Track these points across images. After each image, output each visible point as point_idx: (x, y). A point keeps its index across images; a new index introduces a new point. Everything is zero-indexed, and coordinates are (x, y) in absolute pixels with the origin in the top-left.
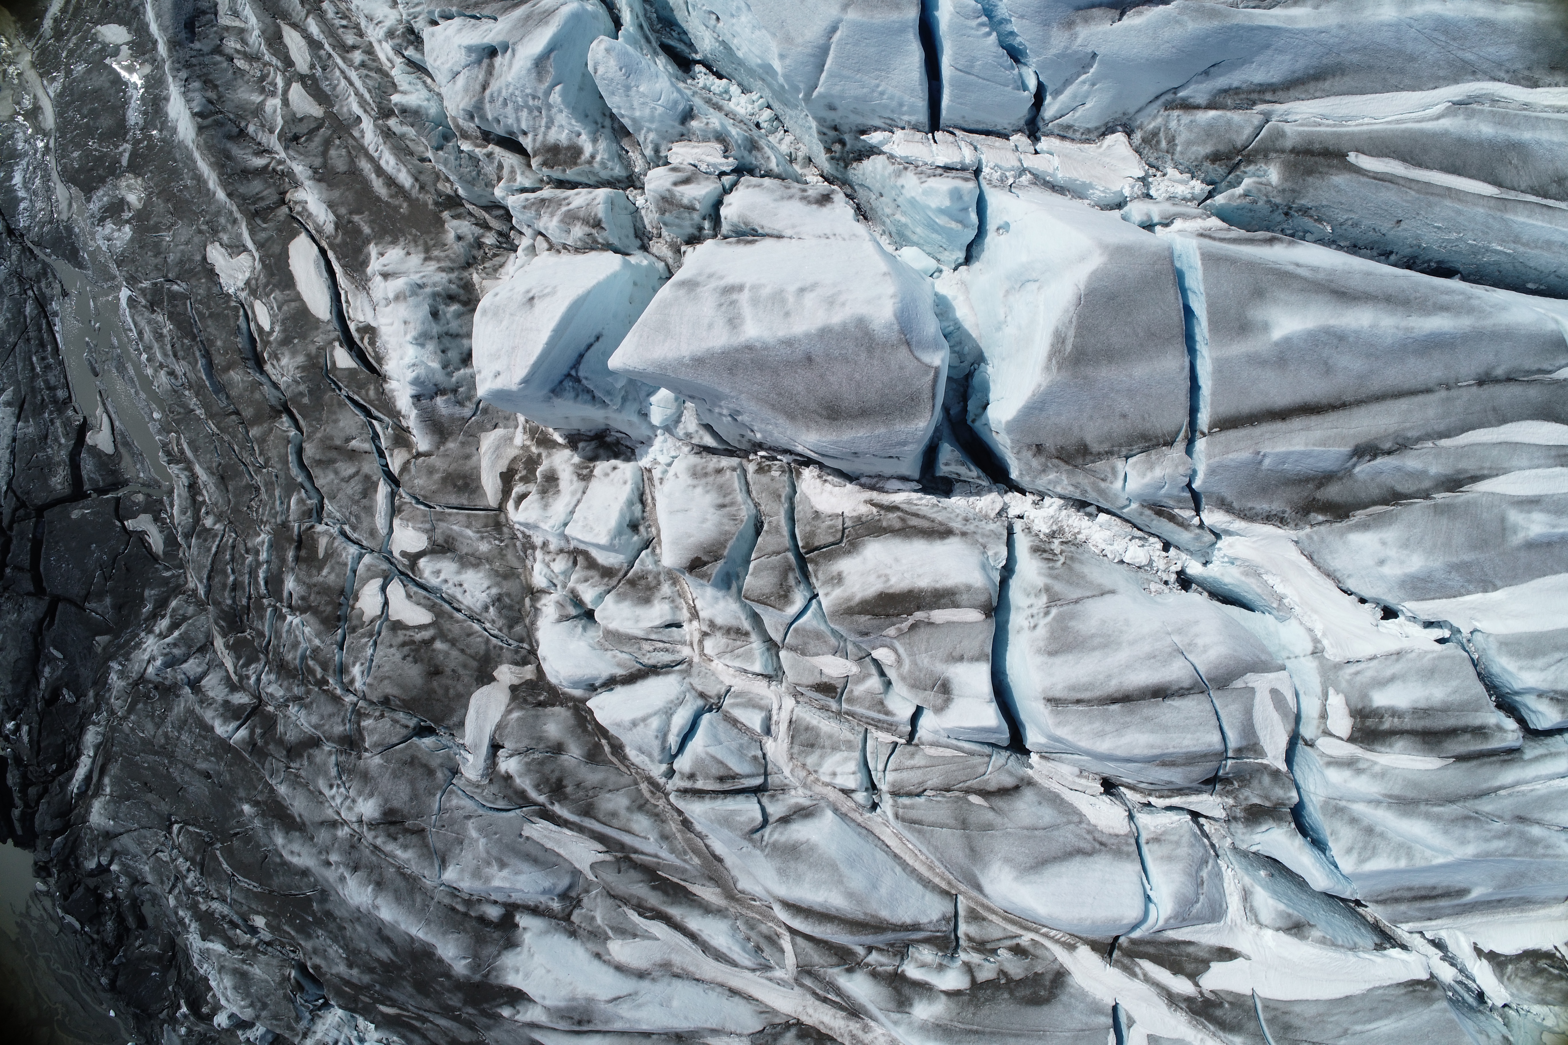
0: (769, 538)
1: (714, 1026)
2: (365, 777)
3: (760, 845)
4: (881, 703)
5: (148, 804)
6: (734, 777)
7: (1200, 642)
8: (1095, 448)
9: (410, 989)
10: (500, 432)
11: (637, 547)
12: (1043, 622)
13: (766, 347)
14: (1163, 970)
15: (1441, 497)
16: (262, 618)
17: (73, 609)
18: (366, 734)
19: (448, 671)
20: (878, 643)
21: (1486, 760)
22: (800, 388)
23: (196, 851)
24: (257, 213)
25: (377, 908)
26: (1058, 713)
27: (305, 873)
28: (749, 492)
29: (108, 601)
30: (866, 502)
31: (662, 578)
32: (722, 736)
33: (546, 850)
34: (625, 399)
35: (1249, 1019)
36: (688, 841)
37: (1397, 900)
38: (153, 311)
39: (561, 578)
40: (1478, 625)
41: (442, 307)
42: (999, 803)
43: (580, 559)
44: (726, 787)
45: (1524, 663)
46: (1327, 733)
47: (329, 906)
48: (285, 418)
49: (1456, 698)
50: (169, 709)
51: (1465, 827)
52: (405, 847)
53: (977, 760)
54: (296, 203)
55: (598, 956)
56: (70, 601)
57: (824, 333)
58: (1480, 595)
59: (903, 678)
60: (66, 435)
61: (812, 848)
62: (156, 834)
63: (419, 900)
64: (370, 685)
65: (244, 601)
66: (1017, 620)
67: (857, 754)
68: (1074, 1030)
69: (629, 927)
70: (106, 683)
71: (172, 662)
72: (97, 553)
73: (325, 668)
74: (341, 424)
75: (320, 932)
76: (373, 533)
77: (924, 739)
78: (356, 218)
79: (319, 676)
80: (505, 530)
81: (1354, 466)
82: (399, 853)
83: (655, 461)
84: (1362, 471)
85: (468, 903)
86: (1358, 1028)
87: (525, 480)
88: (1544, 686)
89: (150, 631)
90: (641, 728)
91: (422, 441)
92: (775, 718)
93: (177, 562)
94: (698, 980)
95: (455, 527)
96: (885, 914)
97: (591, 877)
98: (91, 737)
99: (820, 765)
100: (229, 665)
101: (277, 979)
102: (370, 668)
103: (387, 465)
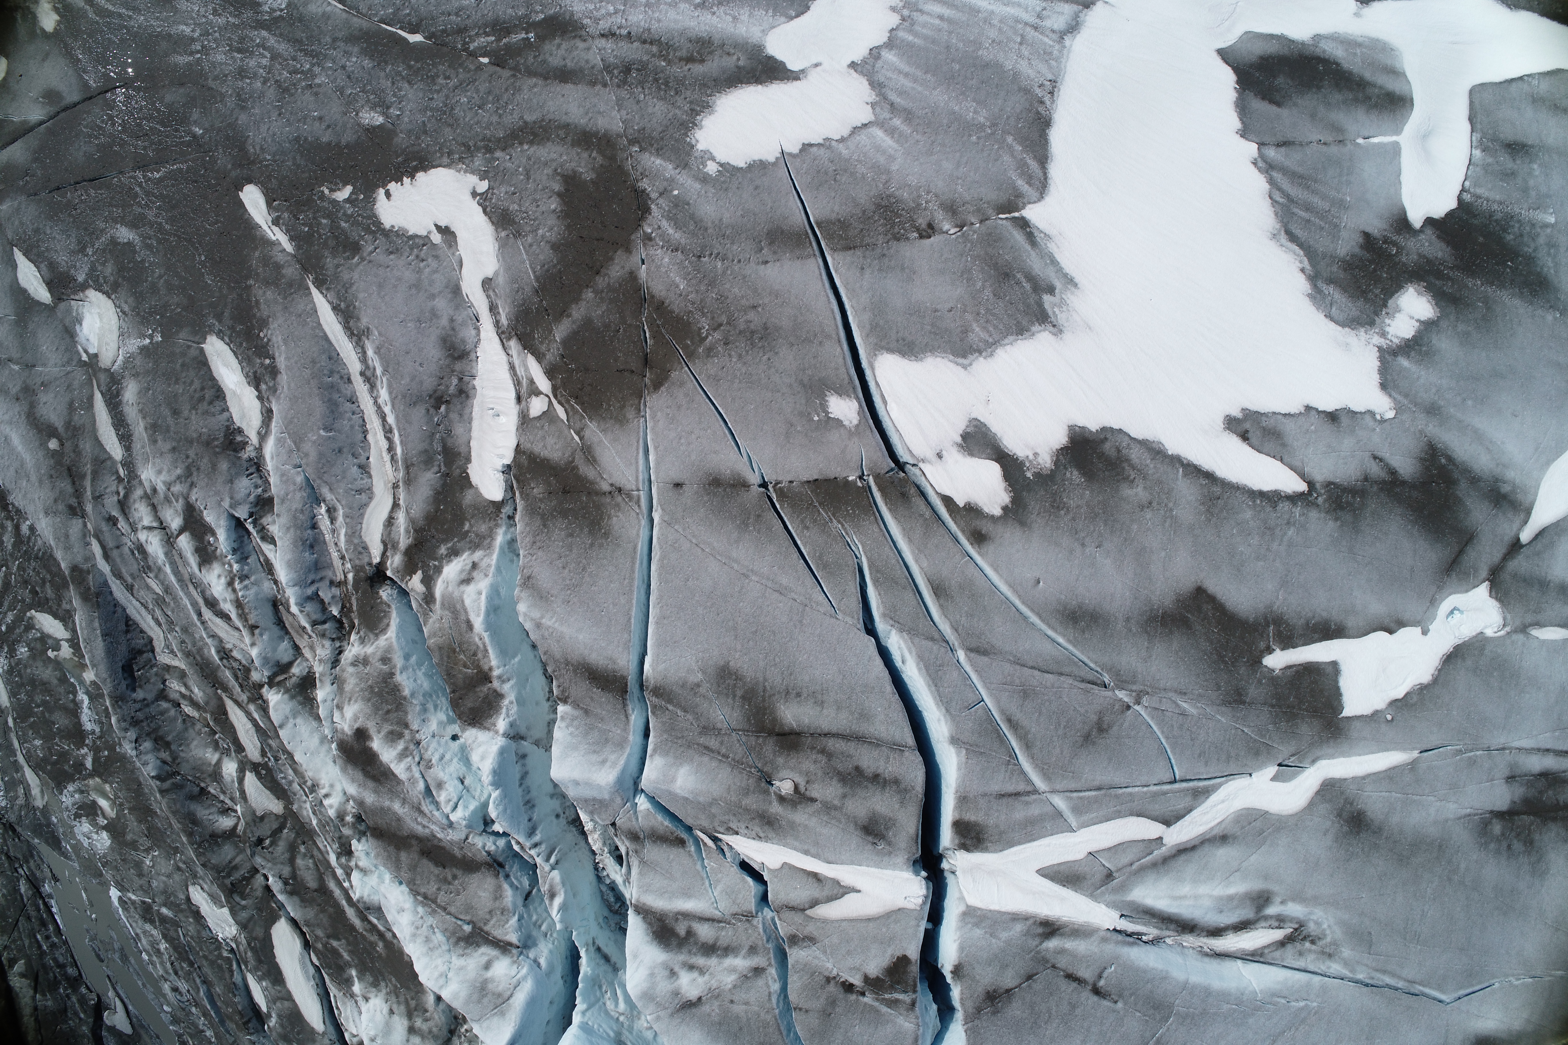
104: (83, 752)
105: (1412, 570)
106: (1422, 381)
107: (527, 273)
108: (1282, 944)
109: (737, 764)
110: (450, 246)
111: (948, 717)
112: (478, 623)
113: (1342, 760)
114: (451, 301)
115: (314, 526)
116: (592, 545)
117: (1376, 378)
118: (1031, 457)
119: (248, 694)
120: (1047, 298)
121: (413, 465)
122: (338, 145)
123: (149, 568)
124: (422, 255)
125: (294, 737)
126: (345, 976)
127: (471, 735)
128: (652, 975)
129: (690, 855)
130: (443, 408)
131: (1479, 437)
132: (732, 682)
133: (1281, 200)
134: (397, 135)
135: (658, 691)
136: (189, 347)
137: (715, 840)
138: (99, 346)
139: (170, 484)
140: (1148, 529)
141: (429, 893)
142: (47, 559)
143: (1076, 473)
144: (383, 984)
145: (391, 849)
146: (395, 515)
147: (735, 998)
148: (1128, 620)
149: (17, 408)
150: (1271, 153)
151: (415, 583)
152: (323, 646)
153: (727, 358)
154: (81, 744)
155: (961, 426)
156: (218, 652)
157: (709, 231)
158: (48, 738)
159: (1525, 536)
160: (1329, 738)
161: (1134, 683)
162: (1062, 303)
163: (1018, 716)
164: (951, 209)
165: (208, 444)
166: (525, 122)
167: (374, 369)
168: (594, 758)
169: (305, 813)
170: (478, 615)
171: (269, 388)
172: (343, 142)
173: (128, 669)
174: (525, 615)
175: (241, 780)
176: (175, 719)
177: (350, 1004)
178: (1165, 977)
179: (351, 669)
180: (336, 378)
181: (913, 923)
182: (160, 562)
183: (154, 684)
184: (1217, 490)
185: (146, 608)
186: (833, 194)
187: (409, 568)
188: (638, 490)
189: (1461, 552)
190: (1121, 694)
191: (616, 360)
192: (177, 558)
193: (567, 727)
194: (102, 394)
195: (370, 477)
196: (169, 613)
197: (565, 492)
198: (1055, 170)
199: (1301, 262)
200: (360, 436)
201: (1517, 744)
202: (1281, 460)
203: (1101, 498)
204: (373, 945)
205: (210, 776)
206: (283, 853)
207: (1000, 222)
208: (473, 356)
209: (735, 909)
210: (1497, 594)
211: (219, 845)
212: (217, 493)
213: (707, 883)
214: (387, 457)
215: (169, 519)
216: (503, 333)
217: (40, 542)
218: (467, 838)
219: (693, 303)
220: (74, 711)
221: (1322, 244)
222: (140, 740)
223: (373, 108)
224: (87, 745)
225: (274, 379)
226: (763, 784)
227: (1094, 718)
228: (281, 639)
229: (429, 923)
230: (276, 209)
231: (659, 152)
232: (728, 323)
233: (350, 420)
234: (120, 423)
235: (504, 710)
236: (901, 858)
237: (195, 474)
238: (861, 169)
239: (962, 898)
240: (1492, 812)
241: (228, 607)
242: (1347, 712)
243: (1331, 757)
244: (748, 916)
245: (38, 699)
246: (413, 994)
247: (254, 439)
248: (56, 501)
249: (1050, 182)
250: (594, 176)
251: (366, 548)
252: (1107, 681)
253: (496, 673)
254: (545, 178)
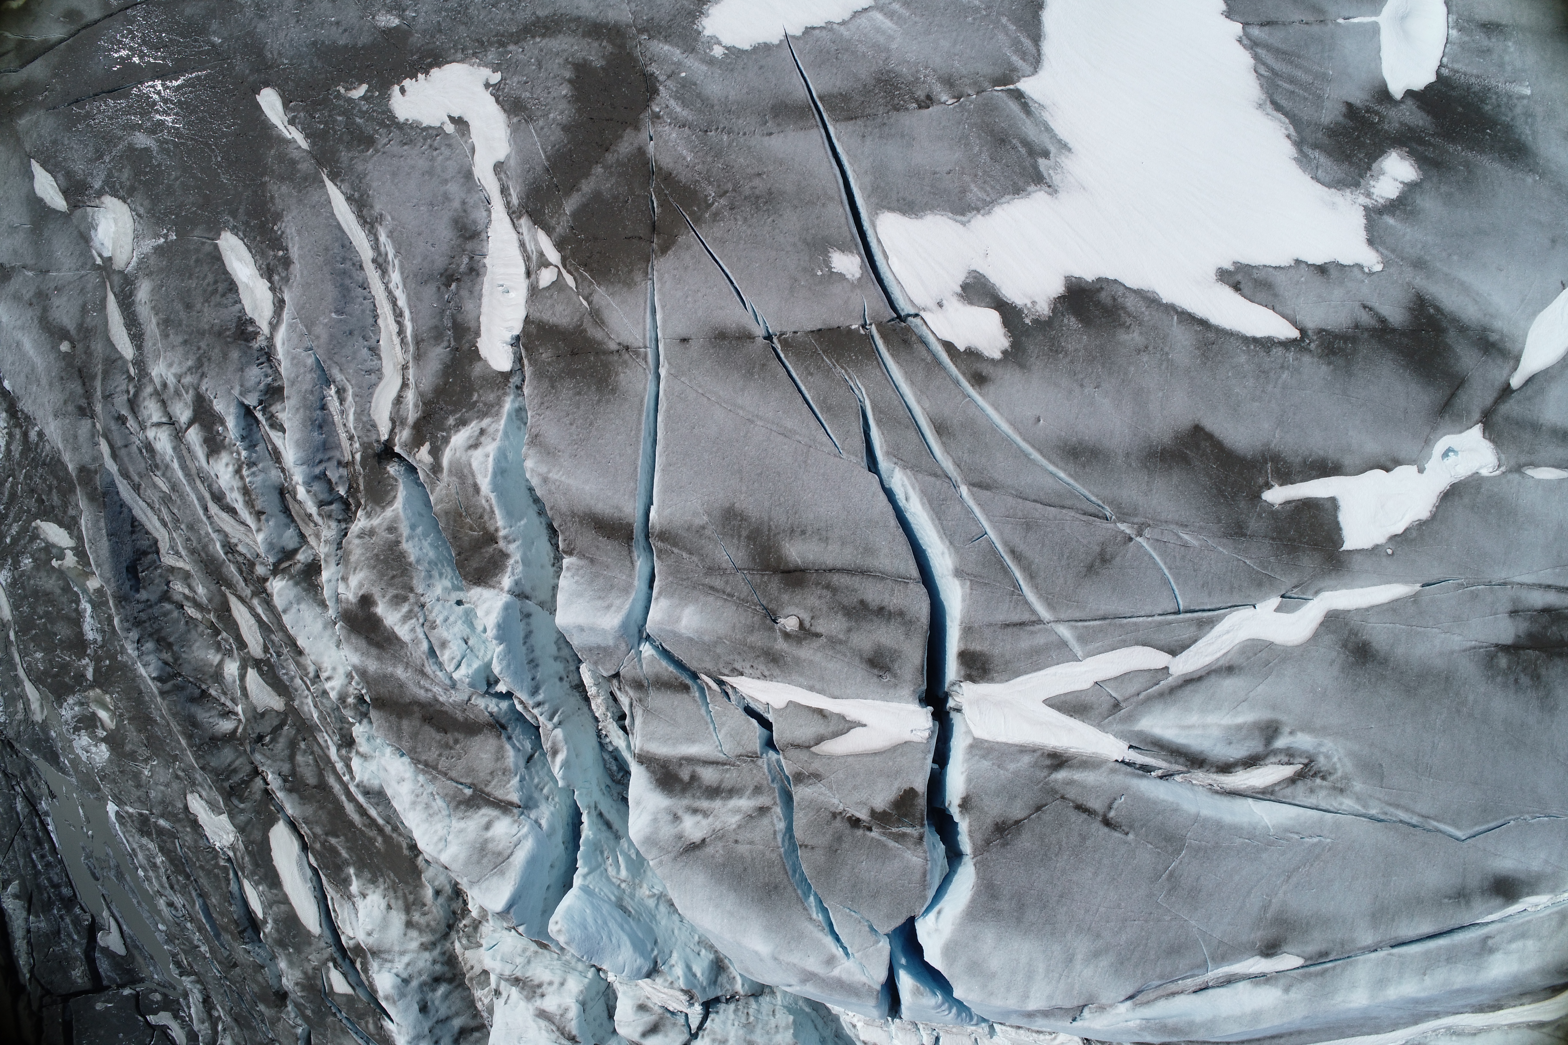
104: (84, 662)
105: (1406, 411)
106: (1408, 237)
107: (538, 153)
108: (1293, 781)
109: (742, 603)
110: (463, 135)
111: (952, 550)
112: (485, 484)
113: (1344, 591)
114: (463, 185)
115: (324, 407)
116: (599, 401)
117: (1363, 235)
118: (1029, 305)
119: (252, 588)
120: (1042, 162)
121: (423, 340)
122: (354, 47)
123: (157, 466)
124: (436, 144)
125: (297, 622)
126: (343, 876)
127: (476, 593)
128: (655, 820)
129: (695, 701)
130: (454, 286)
131: (1465, 288)
132: (737, 523)
133: (1266, 74)
134: (412, 35)
135: (663, 536)
136: (203, 243)
137: (721, 683)
138: (114, 250)
139: (180, 376)
140: (1145, 371)
141: (430, 760)
142: (55, 464)
143: (1073, 319)
144: (381, 880)
145: (393, 718)
146: (404, 394)
147: (740, 838)
148: (1128, 455)
149: (30, 313)
150: (1255, 31)
151: (423, 454)
152: (329, 527)
153: (733, 222)
154: (82, 654)
155: (960, 277)
156: (223, 546)
157: (716, 108)
158: (49, 650)
159: (1516, 382)
160: (1331, 571)
161: (1136, 515)
162: (1057, 166)
163: (1021, 547)
164: (949, 82)
165: (220, 334)
166: (538, 18)
167: (386, 255)
168: (599, 603)
169: (306, 709)
170: (486, 476)
171: (282, 278)
172: (360, 44)
173: (132, 571)
174: (532, 470)
175: (242, 677)
176: (178, 621)
177: (347, 906)
178: (1176, 810)
179: (357, 541)
180: (348, 265)
181: (920, 755)
182: (168, 458)
183: (158, 585)
184: (1211, 336)
185: (152, 508)
186: (835, 71)
187: (417, 441)
188: (645, 347)
189: (1453, 395)
190: (1122, 527)
191: (624, 229)
192: (185, 452)
193: (573, 576)
194: (115, 295)
195: (380, 359)
196: (175, 511)
197: (573, 354)
198: (1047, 47)
199: (1286, 129)
200: (371, 320)
201: (1518, 579)
202: (1273, 309)
203: (1098, 343)
204: (372, 840)
205: (211, 677)
206: (283, 750)
207: (996, 93)
208: (484, 236)
209: (740, 750)
210: (1490, 435)
211: (218, 748)
212: (228, 381)
213: (711, 727)
214: (397, 341)
215: (178, 412)
216: (514, 212)
217: (48, 447)
218: (469, 699)
219: (700, 173)
220: (76, 620)
221: (1306, 112)
222: (143, 641)
223: (389, 11)
224: (88, 655)
225: (287, 269)
226: (768, 621)
227: (1098, 549)
228: (287, 526)
229: (430, 791)
230: (292, 110)
231: (667, 39)
232: (734, 190)
233: (361, 304)
234: (132, 322)
235: (509, 569)
236: (907, 691)
237: (206, 364)
238: (862, 48)
239: (969, 732)
240: (1497, 645)
241: (235, 499)
242: (1347, 546)
243: (1334, 588)
244: (753, 757)
245: (41, 610)
246: (411, 888)
247: (265, 329)
248: (65, 402)
249: (1043, 57)
250: (604, 63)
251: (374, 426)
252: (1108, 514)
253: (502, 533)
254: (556, 66)
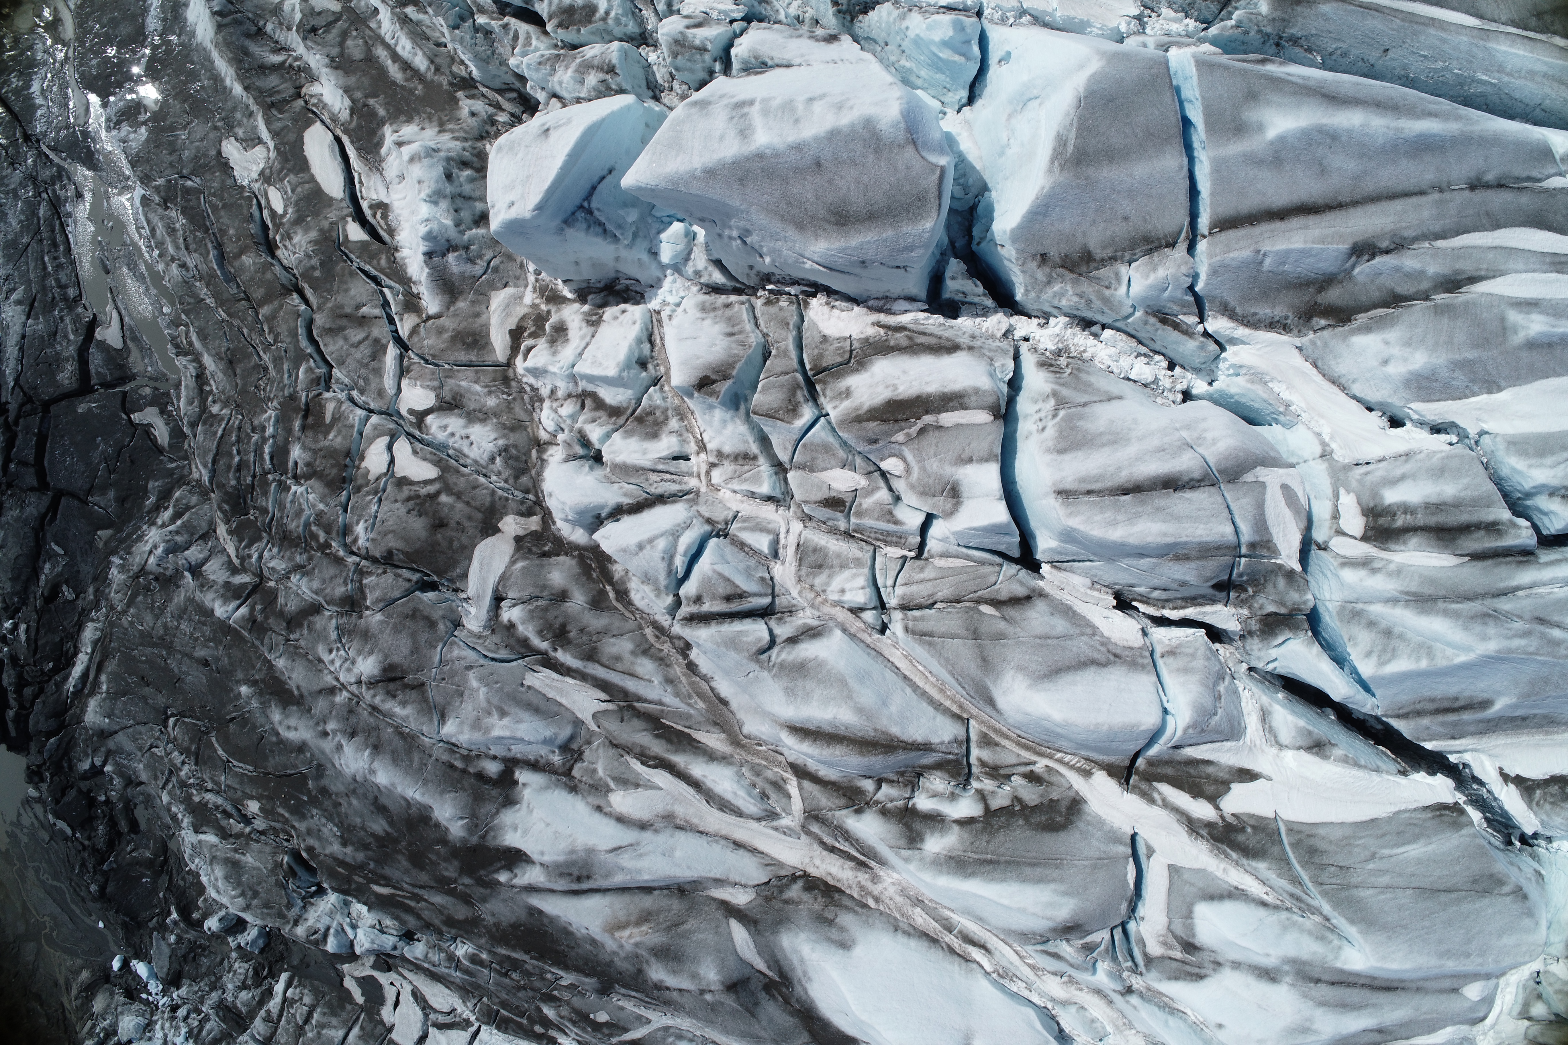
0: (777, 361)
1: (718, 876)
2: (366, 635)
3: (767, 666)
4: (890, 513)
5: (144, 699)
6: (741, 596)
7: (1209, 435)
8: (1099, 253)
9: (405, 863)
10: (509, 290)
11: (645, 383)
12: (1051, 424)
13: (776, 154)
14: (1182, 793)
15: (1440, 298)
16: (265, 493)
17: (76, 503)
18: (367, 591)
19: (452, 523)
20: (887, 452)
21: (1502, 559)
22: (809, 195)
23: (192, 740)
24: (273, 105)
25: (373, 772)
26: (1069, 504)
27: (302, 748)
28: (757, 325)
29: (111, 494)
30: (873, 324)
31: (670, 413)
32: (729, 557)
33: (548, 699)
34: (635, 235)
35: (1273, 843)
36: (693, 684)
37: (1419, 714)
38: (167, 208)
39: (569, 422)
40: (1486, 427)
41: (455, 171)
42: (1011, 612)
43: (588, 402)
44: (734, 607)
45: (1533, 461)
46: (1340, 533)
47: (325, 782)
48: (295, 296)
49: (1468, 494)
50: (169, 600)
51: (1485, 624)
52: (404, 704)
53: (988, 569)
54: (311, 96)
55: (599, 809)
56: (73, 495)
57: (833, 135)
58: (1485, 396)
59: (912, 487)
60: (76, 331)
61: (820, 664)
62: (152, 729)
63: (416, 758)
64: (373, 540)
65: (249, 480)
66: (1025, 427)
67: (866, 571)
68: (1091, 858)
69: (631, 777)
70: (106, 578)
71: (173, 549)
72: (103, 447)
73: (328, 532)
74: (352, 293)
75: (314, 811)
76: (381, 393)
77: (933, 551)
78: (371, 101)
79: (322, 540)
80: (513, 384)
81: (1353, 267)
82: (398, 710)
83: (664, 303)
84: (1361, 273)
85: (467, 759)
86: (1386, 852)
87: (534, 335)
88: (1555, 482)
89: (152, 523)
90: (647, 551)
91: (431, 303)
92: (782, 541)
93: (181, 454)
94: (701, 833)
95: (463, 383)
96: (895, 730)
97: (593, 727)
98: (89, 633)
99: (828, 584)
100: (231, 551)
101: (270, 867)
102: (374, 524)
103: (397, 331)
